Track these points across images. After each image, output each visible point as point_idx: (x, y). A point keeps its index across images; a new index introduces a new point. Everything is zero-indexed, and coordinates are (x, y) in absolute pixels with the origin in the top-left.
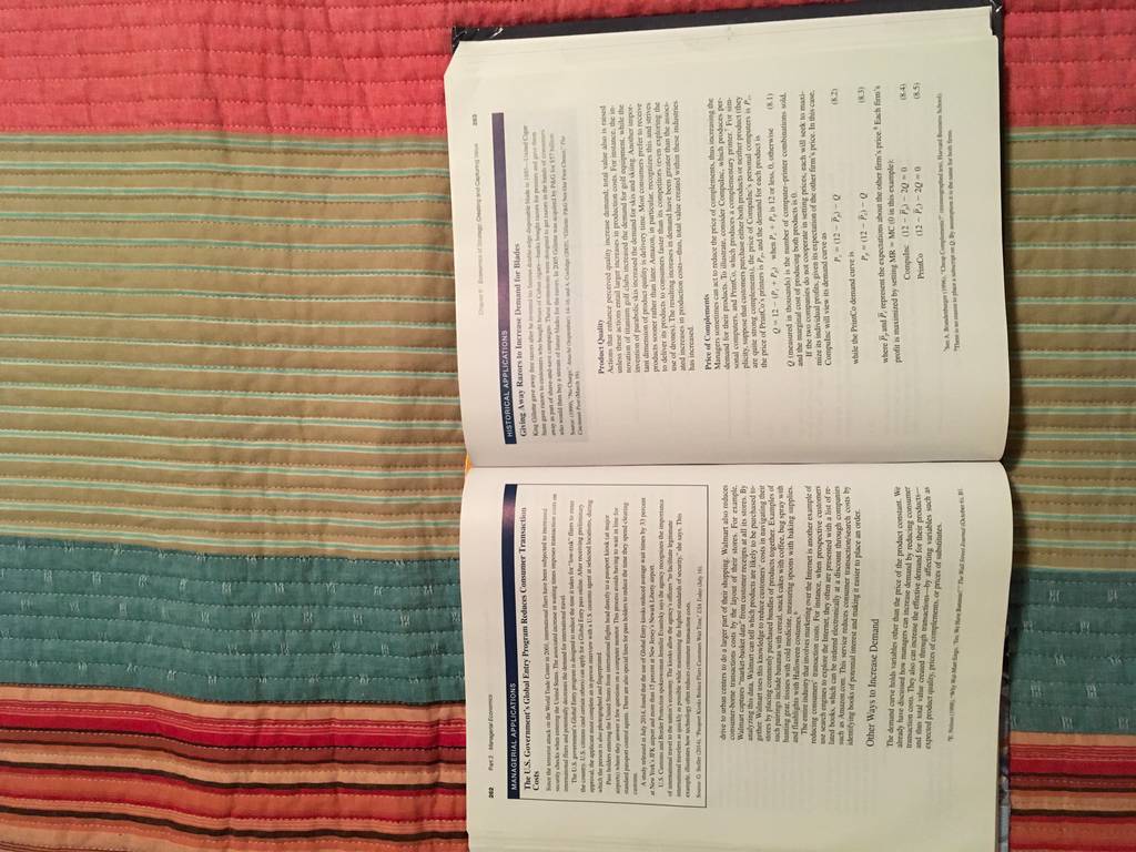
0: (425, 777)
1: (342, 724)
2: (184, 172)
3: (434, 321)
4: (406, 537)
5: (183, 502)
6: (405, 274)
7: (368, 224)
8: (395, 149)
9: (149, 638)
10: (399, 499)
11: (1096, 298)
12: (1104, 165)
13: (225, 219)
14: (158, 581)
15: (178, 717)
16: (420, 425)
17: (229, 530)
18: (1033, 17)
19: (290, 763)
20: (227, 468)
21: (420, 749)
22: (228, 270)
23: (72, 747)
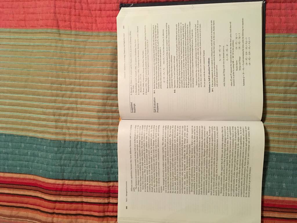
0: (106, 201)
1: (85, 186)
2: (48, 39)
3: (112, 80)
4: (103, 137)
5: (45, 126)
6: (105, 68)
7: (96, 54)
8: (104, 35)
9: (36, 161)
10: (101, 127)
11: (288, 80)
12: (292, 44)
13: (58, 52)
14: (38, 146)
15: (42, 183)
16: (108, 108)
17: (57, 134)
18: (274, 4)
19: (71, 196)
20: (57, 117)
21: (105, 193)
22: (59, 65)
23: (15, 189)
